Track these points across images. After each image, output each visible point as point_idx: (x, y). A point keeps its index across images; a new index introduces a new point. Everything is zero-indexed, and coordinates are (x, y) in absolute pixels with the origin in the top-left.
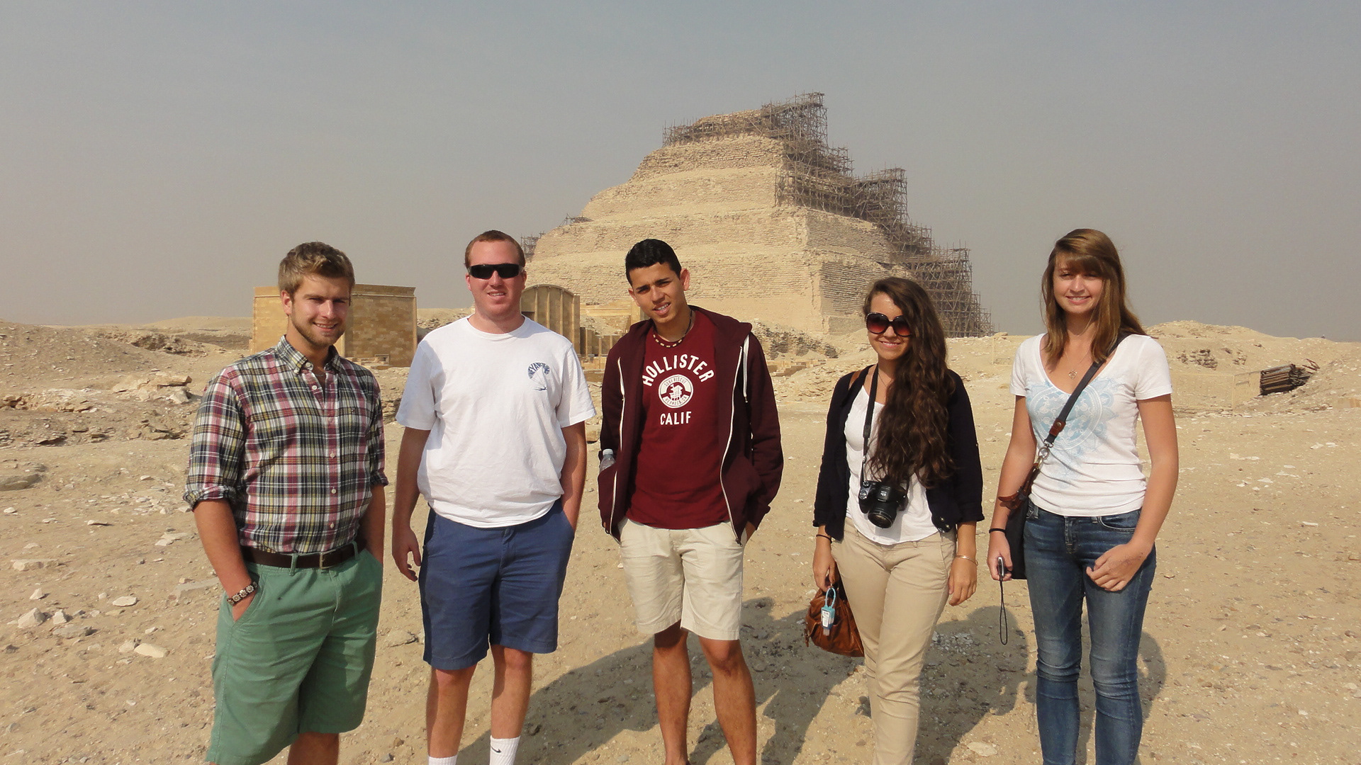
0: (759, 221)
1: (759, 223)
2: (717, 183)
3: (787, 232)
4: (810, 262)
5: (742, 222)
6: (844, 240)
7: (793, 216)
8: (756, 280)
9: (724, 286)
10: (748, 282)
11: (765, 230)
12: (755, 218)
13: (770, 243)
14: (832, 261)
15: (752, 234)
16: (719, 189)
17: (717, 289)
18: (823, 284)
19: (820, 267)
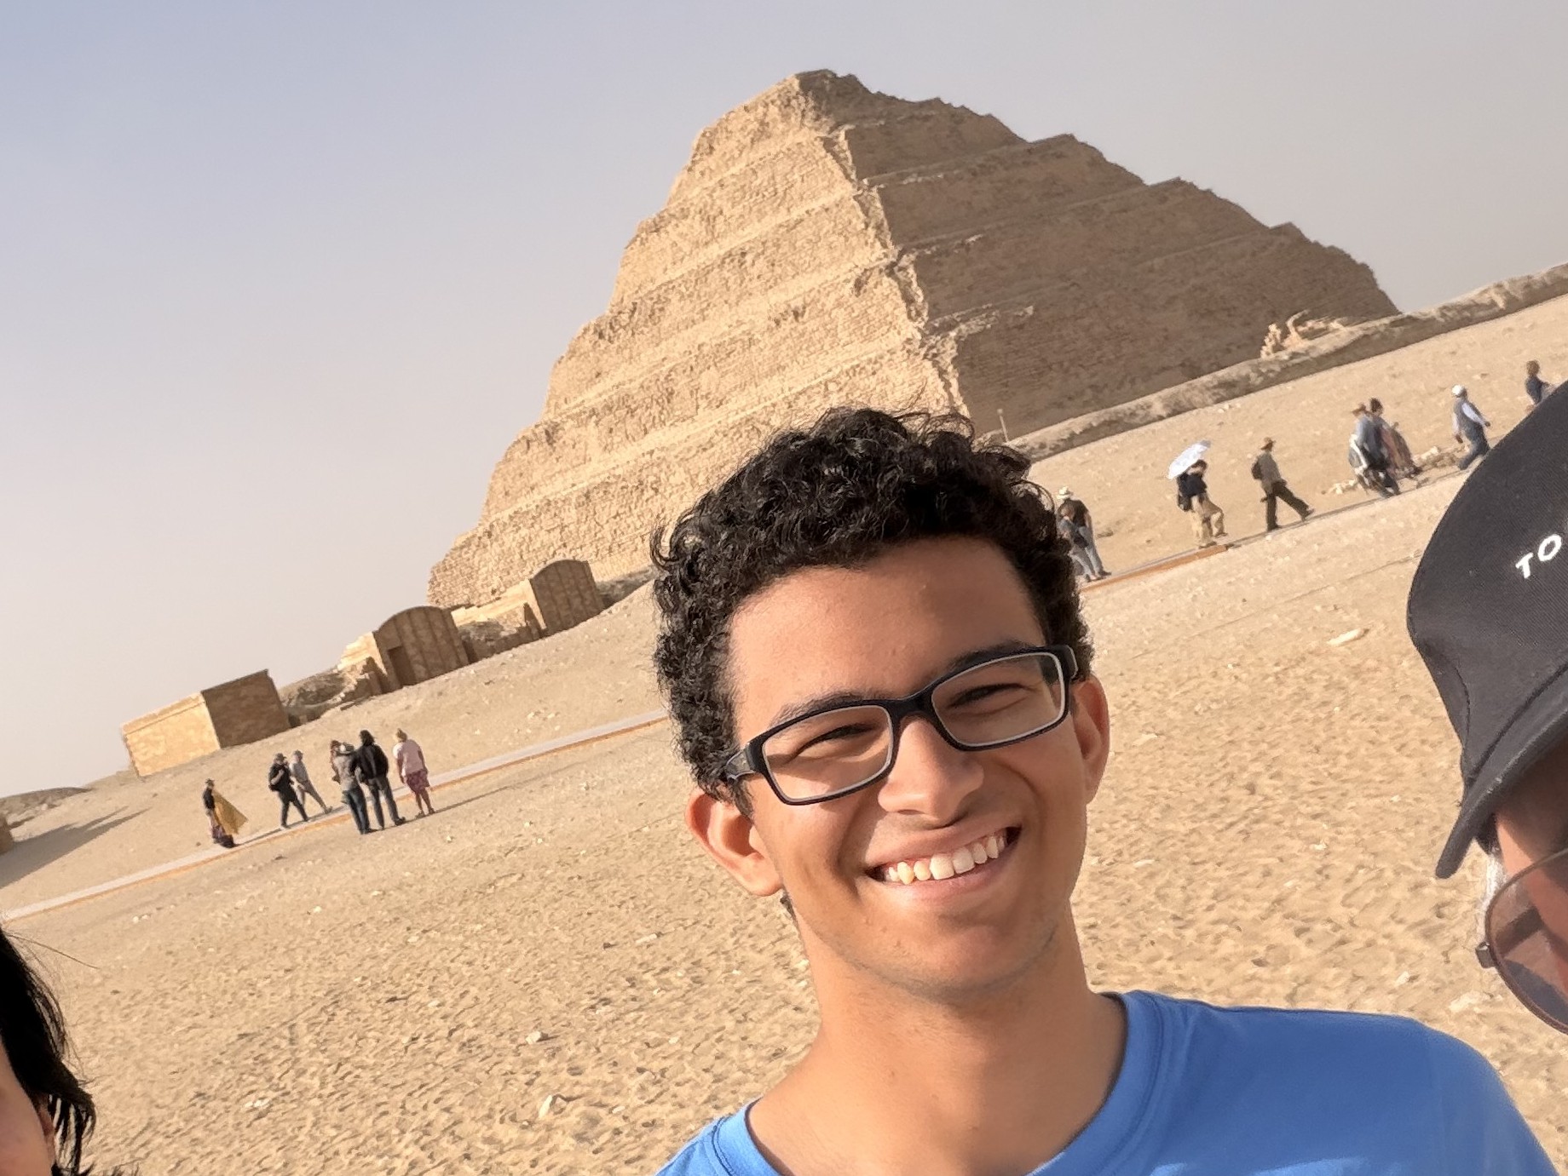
0: (839, 305)
4: (935, 351)
5: (811, 318)
7: (891, 274)
12: (830, 302)
14: (981, 329)
19: (953, 354)
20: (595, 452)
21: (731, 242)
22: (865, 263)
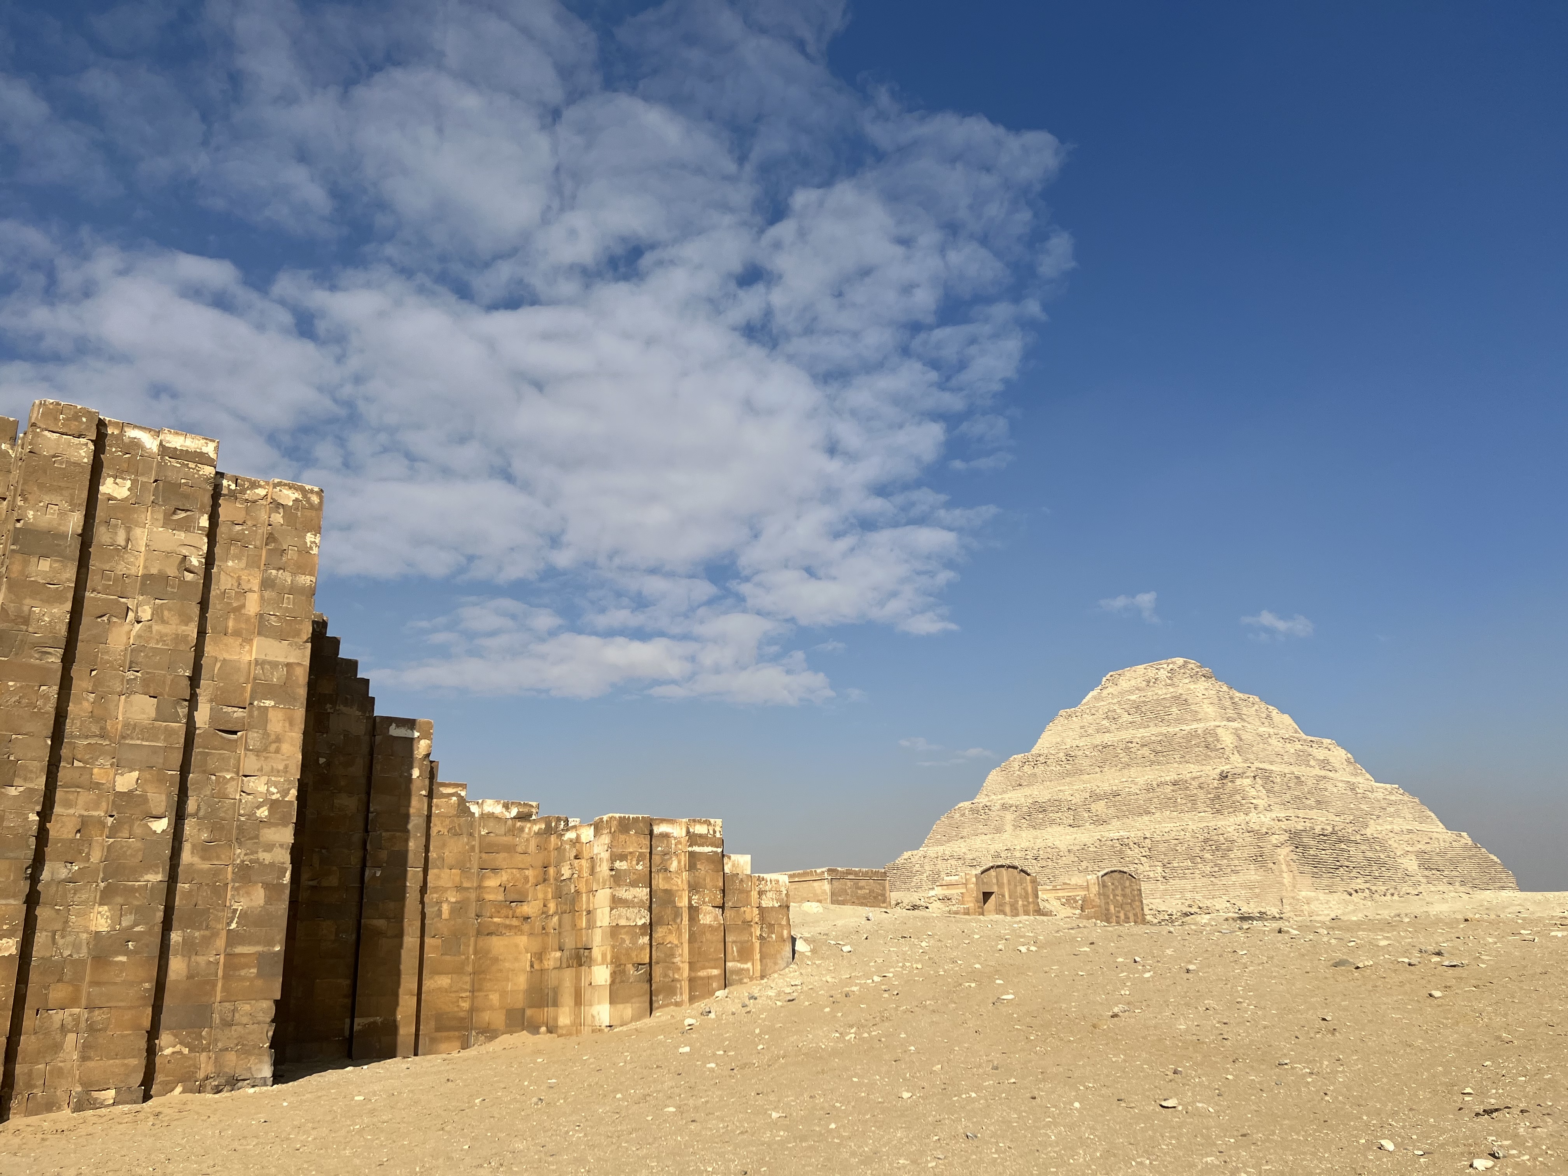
1: (1200, 787)
2: (1143, 746)
3: (1238, 797)
4: (1273, 831)
6: (1311, 802)
7: (1242, 778)
8: (1208, 856)
9: (1169, 865)
10: (1199, 860)
11: (1209, 796)
12: (1195, 784)
13: (1218, 811)
14: (1302, 828)
15: (1194, 802)
16: (1145, 751)
17: (1160, 869)
18: (1295, 857)
19: (1286, 836)
20: (1009, 827)
21: (1126, 735)
22: (1222, 768)
